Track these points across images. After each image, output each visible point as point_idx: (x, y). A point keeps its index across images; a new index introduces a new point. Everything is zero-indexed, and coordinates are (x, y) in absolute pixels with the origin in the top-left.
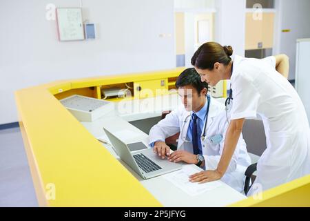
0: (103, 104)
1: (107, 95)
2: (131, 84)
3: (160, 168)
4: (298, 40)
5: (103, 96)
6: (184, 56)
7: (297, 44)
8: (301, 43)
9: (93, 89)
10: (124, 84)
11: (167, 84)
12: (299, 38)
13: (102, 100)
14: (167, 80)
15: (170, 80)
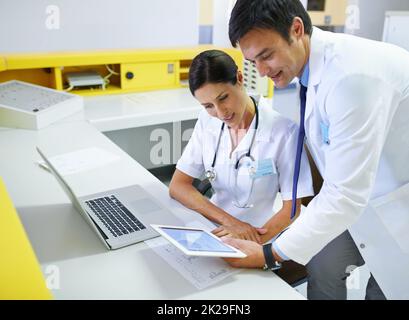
0: (63, 98)
1: (73, 83)
2: (117, 67)
3: (143, 227)
4: (388, 13)
5: (66, 85)
6: (211, 27)
7: (387, 19)
8: (392, 18)
9: (49, 71)
10: (104, 66)
11: (178, 70)
12: (390, 10)
13: (64, 92)
14: (178, 64)
15: (183, 64)
